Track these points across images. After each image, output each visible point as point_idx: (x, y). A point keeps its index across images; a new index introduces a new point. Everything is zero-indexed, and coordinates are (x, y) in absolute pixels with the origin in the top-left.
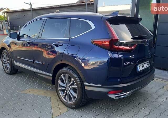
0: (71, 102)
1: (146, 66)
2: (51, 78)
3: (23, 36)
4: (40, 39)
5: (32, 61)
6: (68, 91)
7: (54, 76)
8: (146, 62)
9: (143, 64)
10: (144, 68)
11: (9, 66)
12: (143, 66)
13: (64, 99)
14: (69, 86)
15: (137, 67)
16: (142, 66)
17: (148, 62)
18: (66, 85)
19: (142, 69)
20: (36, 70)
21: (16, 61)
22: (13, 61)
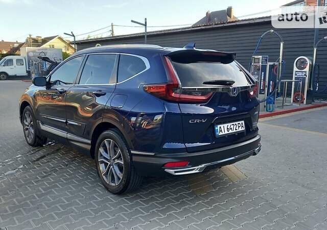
0: (113, 184)
1: (236, 130)
2: (89, 147)
3: (55, 83)
4: (78, 86)
5: (65, 121)
6: (112, 167)
7: (93, 144)
8: (237, 123)
9: (229, 124)
10: (230, 131)
11: (32, 131)
12: (229, 127)
13: (104, 177)
14: (114, 160)
15: (216, 128)
16: (227, 129)
17: (240, 122)
18: (110, 156)
19: (226, 132)
20: (69, 136)
21: (43, 124)
22: (39, 124)
